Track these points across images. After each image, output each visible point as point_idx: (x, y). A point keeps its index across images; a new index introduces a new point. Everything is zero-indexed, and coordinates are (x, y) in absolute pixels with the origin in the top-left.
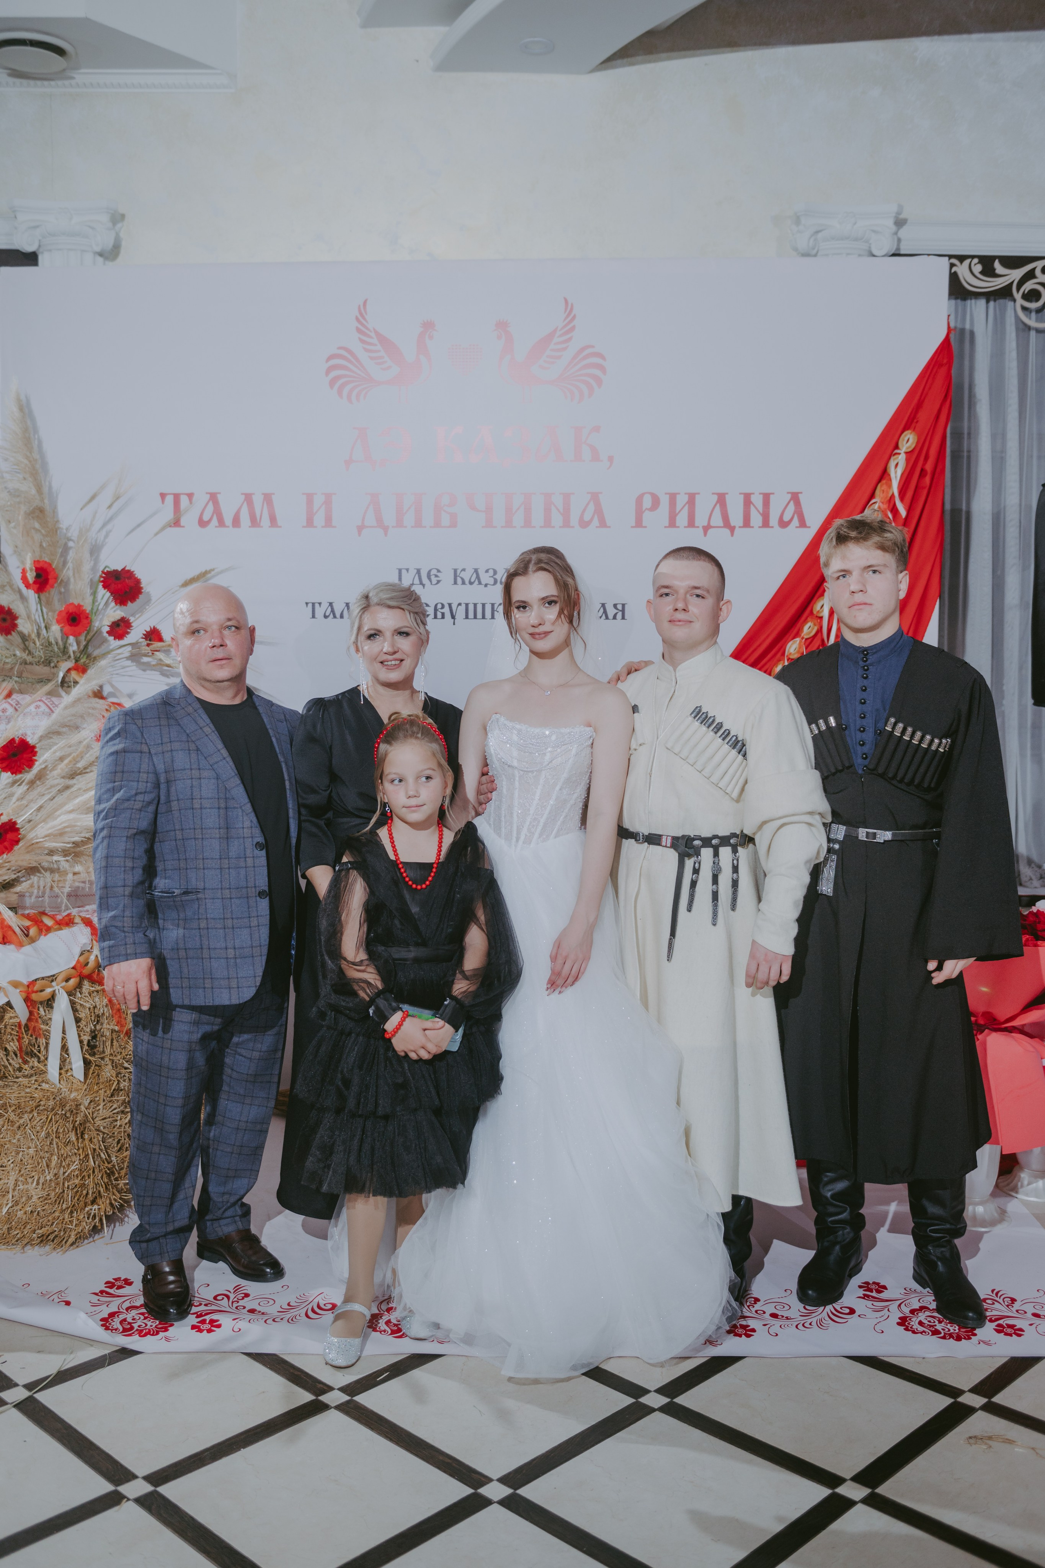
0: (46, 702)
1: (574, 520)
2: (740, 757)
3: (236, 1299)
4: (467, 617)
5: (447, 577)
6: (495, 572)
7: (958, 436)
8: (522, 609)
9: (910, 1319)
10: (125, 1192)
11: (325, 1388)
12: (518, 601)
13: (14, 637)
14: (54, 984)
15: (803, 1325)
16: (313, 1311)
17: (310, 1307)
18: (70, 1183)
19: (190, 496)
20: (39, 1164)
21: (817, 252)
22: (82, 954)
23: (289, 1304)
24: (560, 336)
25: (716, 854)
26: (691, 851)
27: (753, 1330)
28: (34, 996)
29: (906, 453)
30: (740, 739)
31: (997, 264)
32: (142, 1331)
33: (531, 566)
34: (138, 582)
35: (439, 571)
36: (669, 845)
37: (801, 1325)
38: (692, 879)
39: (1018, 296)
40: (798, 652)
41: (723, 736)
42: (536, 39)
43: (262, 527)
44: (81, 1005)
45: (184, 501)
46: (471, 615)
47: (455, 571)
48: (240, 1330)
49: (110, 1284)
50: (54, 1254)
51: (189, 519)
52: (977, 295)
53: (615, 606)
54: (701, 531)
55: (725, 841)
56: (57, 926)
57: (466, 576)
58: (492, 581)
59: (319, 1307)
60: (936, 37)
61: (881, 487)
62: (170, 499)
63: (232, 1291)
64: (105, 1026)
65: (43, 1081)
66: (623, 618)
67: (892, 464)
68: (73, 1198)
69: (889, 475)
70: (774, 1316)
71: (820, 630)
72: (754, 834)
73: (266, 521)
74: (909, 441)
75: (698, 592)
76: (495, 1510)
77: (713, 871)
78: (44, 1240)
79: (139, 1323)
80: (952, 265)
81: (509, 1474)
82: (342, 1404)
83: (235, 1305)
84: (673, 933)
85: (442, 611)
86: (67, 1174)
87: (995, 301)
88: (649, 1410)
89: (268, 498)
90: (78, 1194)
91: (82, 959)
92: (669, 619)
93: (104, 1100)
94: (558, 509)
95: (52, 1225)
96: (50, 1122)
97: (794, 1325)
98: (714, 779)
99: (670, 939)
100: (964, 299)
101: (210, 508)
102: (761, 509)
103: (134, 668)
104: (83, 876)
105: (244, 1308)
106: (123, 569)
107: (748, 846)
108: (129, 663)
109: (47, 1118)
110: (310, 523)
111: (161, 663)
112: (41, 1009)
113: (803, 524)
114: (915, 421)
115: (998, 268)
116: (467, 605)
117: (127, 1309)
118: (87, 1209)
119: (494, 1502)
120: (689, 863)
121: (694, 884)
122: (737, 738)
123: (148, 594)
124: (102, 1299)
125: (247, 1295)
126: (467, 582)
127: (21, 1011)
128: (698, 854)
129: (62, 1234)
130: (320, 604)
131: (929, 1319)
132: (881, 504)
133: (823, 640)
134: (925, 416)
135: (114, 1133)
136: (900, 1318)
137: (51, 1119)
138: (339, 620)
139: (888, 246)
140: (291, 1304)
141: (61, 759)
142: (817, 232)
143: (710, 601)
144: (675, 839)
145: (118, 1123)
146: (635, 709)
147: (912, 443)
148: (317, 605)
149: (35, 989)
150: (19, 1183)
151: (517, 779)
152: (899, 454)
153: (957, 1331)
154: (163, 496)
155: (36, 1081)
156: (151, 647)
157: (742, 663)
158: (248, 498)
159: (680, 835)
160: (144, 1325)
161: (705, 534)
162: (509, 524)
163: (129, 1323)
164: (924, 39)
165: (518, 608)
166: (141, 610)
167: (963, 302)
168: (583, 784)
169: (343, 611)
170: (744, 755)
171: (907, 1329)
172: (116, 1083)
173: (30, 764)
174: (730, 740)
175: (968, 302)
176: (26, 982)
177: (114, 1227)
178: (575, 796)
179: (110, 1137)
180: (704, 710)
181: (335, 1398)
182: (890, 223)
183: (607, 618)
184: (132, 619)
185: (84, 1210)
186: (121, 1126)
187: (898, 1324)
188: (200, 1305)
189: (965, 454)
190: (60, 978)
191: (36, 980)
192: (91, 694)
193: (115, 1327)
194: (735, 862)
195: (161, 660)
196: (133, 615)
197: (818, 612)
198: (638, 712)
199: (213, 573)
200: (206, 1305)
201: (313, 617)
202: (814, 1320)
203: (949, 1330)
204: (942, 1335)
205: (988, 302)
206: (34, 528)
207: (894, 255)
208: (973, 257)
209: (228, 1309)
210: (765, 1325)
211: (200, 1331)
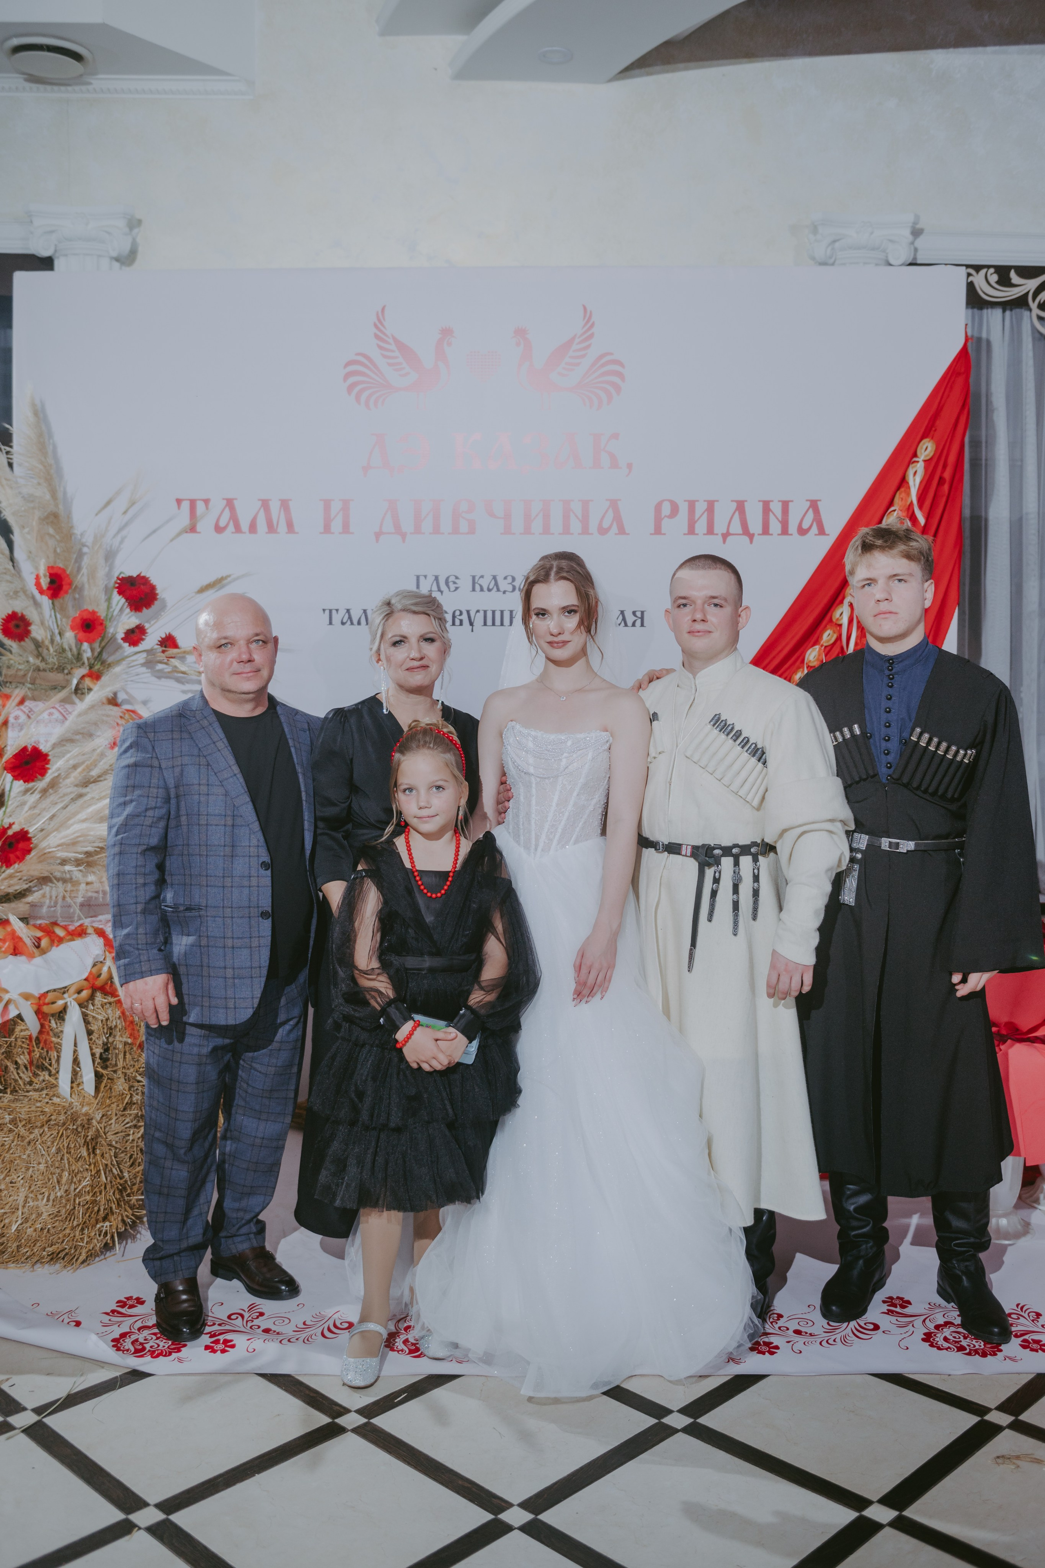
0: (60, 709)
1: (593, 526)
2: (760, 765)
3: (250, 1318)
4: (485, 624)
5: (465, 584)
6: (514, 579)
7: (976, 444)
8: (541, 616)
9: (935, 1335)
10: (137, 1208)
11: (342, 1410)
12: (538, 608)
13: (27, 643)
14: (66, 996)
15: (827, 1342)
16: (329, 1330)
17: (326, 1326)
18: (81, 1200)
19: (206, 501)
20: (49, 1180)
21: (835, 262)
22: (94, 965)
23: (304, 1323)
24: (579, 343)
25: (737, 863)
26: (711, 861)
27: (777, 1347)
28: (45, 1009)
29: (925, 461)
30: (759, 746)
31: (1013, 274)
32: (154, 1352)
33: (553, 574)
34: (153, 588)
35: (457, 578)
36: (689, 854)
37: (825, 1341)
38: (712, 889)
39: (1034, 306)
40: (818, 659)
41: (743, 744)
42: (554, 48)
43: (279, 533)
44: (94, 1017)
45: (200, 506)
46: (489, 622)
47: (474, 577)
48: (254, 1350)
49: (122, 1304)
50: (65, 1272)
51: (206, 525)
52: (993, 305)
53: (634, 613)
54: (720, 538)
55: (745, 850)
56: (70, 937)
57: (485, 583)
58: (510, 588)
59: (335, 1326)
60: (951, 50)
61: (900, 494)
62: (186, 505)
63: (247, 1310)
64: (117, 1038)
65: (54, 1095)
66: (642, 625)
67: (911, 472)
68: (84, 1214)
69: (908, 483)
70: (798, 1332)
71: (839, 638)
72: (776, 842)
73: (282, 527)
74: (927, 449)
75: (716, 601)
76: (516, 1538)
77: (733, 880)
78: (54, 1258)
79: (151, 1343)
80: (969, 275)
81: (530, 1498)
82: (359, 1427)
83: (250, 1324)
84: (693, 944)
85: (460, 618)
86: (78, 1190)
87: (1011, 310)
88: (672, 1431)
89: (285, 504)
90: (90, 1211)
91: (94, 970)
92: (688, 630)
93: (116, 1115)
94: (576, 516)
95: (63, 1242)
96: (60, 1137)
97: (818, 1342)
98: (734, 787)
99: (691, 950)
100: (981, 308)
101: (227, 514)
102: (780, 517)
103: (149, 675)
104: (97, 886)
105: (259, 1327)
106: (138, 576)
107: (768, 855)
108: (144, 669)
109: (58, 1133)
110: (327, 529)
111: (175, 670)
112: (53, 1022)
113: (822, 531)
114: (933, 429)
115: (1014, 278)
116: (485, 612)
117: (139, 1329)
118: (98, 1226)
119: (515, 1529)
120: (709, 873)
121: (714, 894)
122: (756, 745)
123: (164, 600)
124: (113, 1319)
125: (262, 1314)
126: (485, 588)
127: (32, 1024)
128: (718, 863)
129: (73, 1252)
130: (337, 610)
131: (954, 1335)
132: (900, 513)
133: (842, 648)
134: (943, 425)
135: (126, 1148)
136: (925, 1334)
137: (62, 1134)
138: (356, 627)
139: (905, 255)
140: (307, 1323)
141: (75, 767)
142: (834, 241)
143: (728, 610)
144: (695, 848)
145: (131, 1138)
146: (654, 717)
147: (931, 451)
148: (334, 612)
149: (47, 1001)
150: (29, 1200)
151: (534, 785)
152: (918, 462)
153: (983, 1347)
154: (179, 501)
155: (47, 1094)
156: (167, 654)
157: (762, 670)
158: (265, 504)
159: (700, 844)
160: (156, 1346)
161: (724, 542)
162: (527, 531)
163: (141, 1344)
164: (940, 51)
165: (537, 614)
166: (156, 616)
167: (980, 311)
168: (601, 790)
169: (360, 618)
170: (764, 763)
171: (932, 1345)
172: (128, 1097)
173: (43, 772)
174: (749, 748)
175: (985, 311)
176: (37, 995)
177: (127, 1243)
178: (594, 801)
179: (122, 1152)
180: (723, 718)
181: (351, 1420)
182: (907, 233)
183: (626, 625)
184: (147, 626)
185: (95, 1226)
186: (133, 1140)
187: (923, 1340)
188: (214, 1324)
189: (983, 462)
190: (72, 990)
191: (47, 992)
192: (105, 701)
193: (126, 1347)
194: (756, 871)
195: (176, 667)
196: (148, 621)
197: (837, 619)
198: (658, 720)
199: (229, 579)
200: (220, 1325)
201: (331, 623)
202: (838, 1337)
203: (975, 1346)
204: (968, 1351)
205: (1004, 311)
206: (49, 534)
207: (911, 264)
208: (989, 267)
209: (242, 1329)
210: (788, 1342)
211: (214, 1351)
